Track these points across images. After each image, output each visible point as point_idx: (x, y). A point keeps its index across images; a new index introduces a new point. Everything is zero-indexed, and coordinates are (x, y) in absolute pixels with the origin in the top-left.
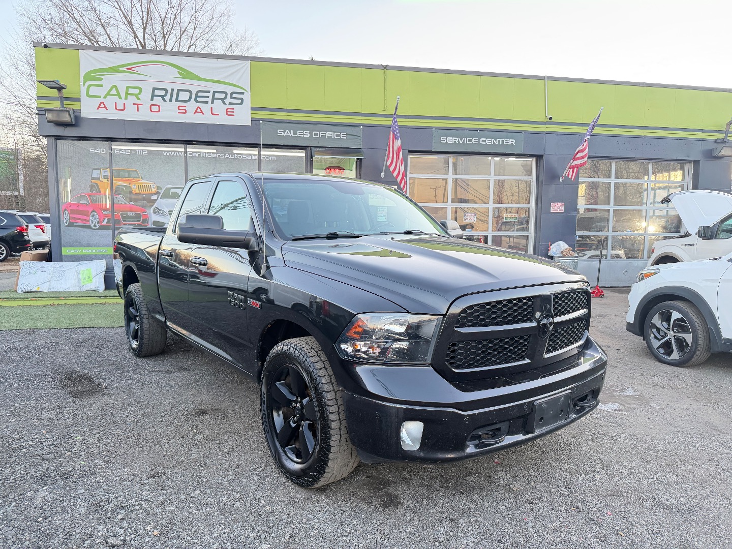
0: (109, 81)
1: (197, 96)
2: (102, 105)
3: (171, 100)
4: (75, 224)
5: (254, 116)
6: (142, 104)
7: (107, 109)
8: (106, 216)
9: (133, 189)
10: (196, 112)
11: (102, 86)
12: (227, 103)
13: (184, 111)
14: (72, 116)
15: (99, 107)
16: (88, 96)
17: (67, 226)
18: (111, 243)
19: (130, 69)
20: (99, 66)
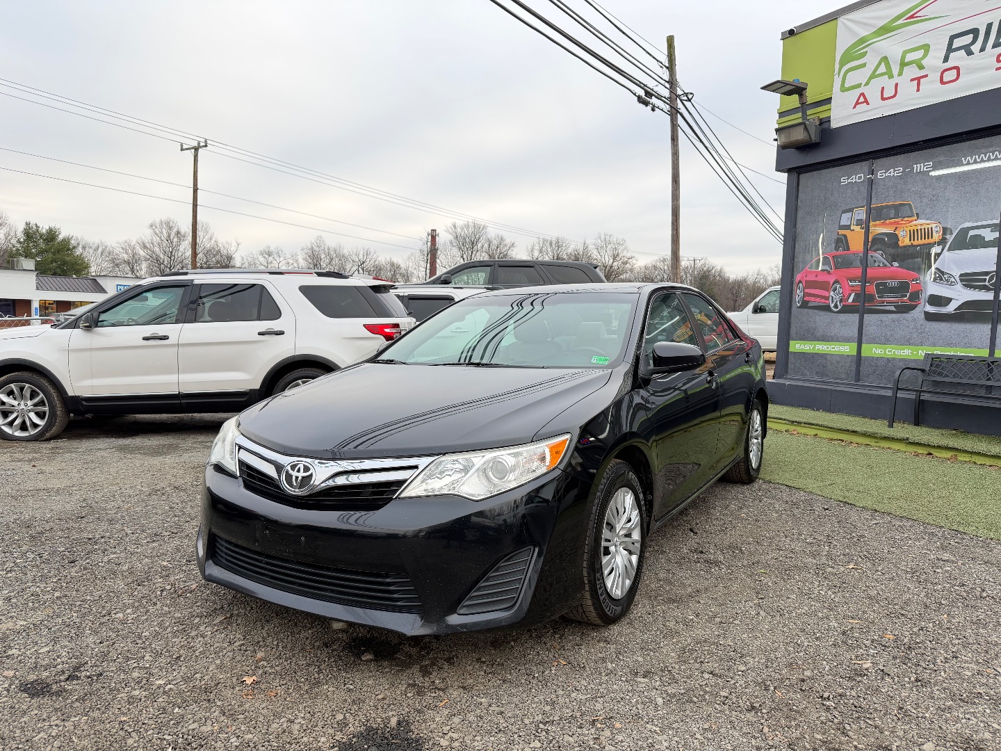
2: (862, 97)
3: (983, 49)
4: (810, 304)
6: (926, 76)
7: (868, 104)
8: (853, 289)
9: (900, 239)
11: (864, 65)
14: (812, 131)
15: (857, 103)
16: (843, 91)
17: (800, 307)
18: (857, 335)
19: (912, 17)
20: (864, 33)
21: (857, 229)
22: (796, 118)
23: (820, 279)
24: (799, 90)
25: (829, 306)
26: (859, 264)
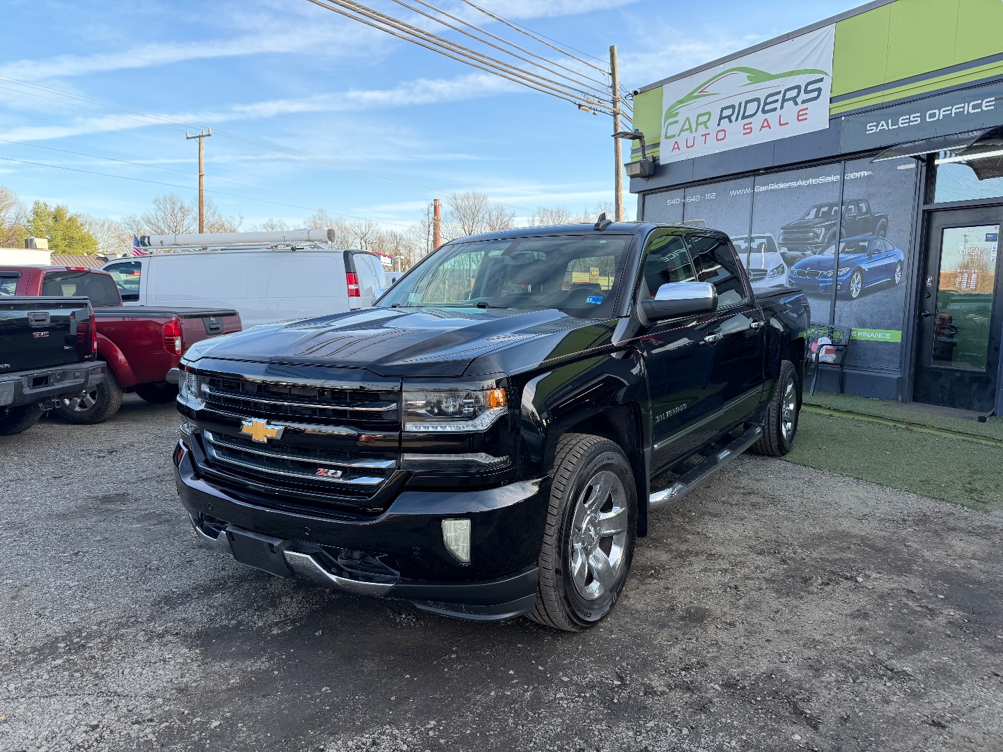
0: (683, 113)
1: (766, 104)
2: (676, 146)
3: (737, 119)
5: (834, 112)
6: (709, 134)
7: (679, 149)
10: (762, 127)
11: (677, 122)
12: (799, 102)
13: (749, 130)
14: (647, 167)
15: (674, 149)
16: (667, 137)
19: (701, 92)
20: (677, 99)
22: (639, 157)
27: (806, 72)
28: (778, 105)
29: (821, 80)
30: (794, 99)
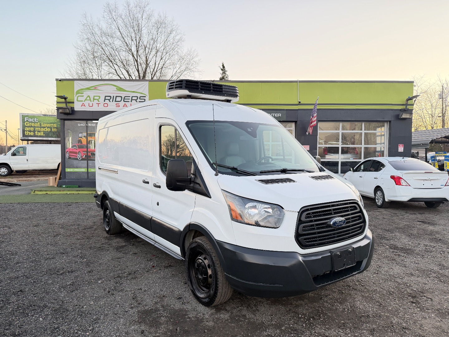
1: (124, 99)
2: (83, 105)
3: (113, 101)
4: (71, 158)
6: (100, 104)
7: (85, 106)
8: (84, 154)
10: (124, 106)
11: (83, 96)
13: (118, 106)
14: (70, 110)
15: (82, 106)
16: (77, 101)
17: (68, 159)
18: (87, 166)
19: (95, 88)
20: (82, 88)
21: (84, 138)
23: (74, 151)
24: (65, 98)
25: (77, 159)
26: (85, 147)
27: (139, 93)
28: (130, 100)
29: (145, 97)
30: (136, 100)
